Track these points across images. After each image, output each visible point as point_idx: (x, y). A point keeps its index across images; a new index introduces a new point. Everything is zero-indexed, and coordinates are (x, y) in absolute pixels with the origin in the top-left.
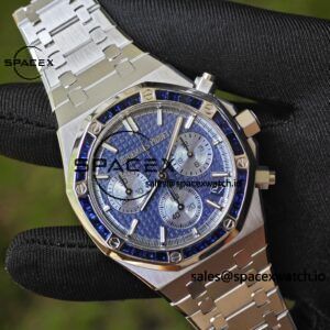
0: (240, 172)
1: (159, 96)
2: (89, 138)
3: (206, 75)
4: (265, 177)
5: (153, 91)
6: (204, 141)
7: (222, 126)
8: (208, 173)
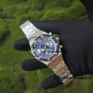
0: (57, 46)
1: (44, 36)
2: (34, 43)
3: (51, 33)
4: (61, 46)
5: (43, 35)
6: (51, 42)
7: (54, 39)
8: (52, 47)
